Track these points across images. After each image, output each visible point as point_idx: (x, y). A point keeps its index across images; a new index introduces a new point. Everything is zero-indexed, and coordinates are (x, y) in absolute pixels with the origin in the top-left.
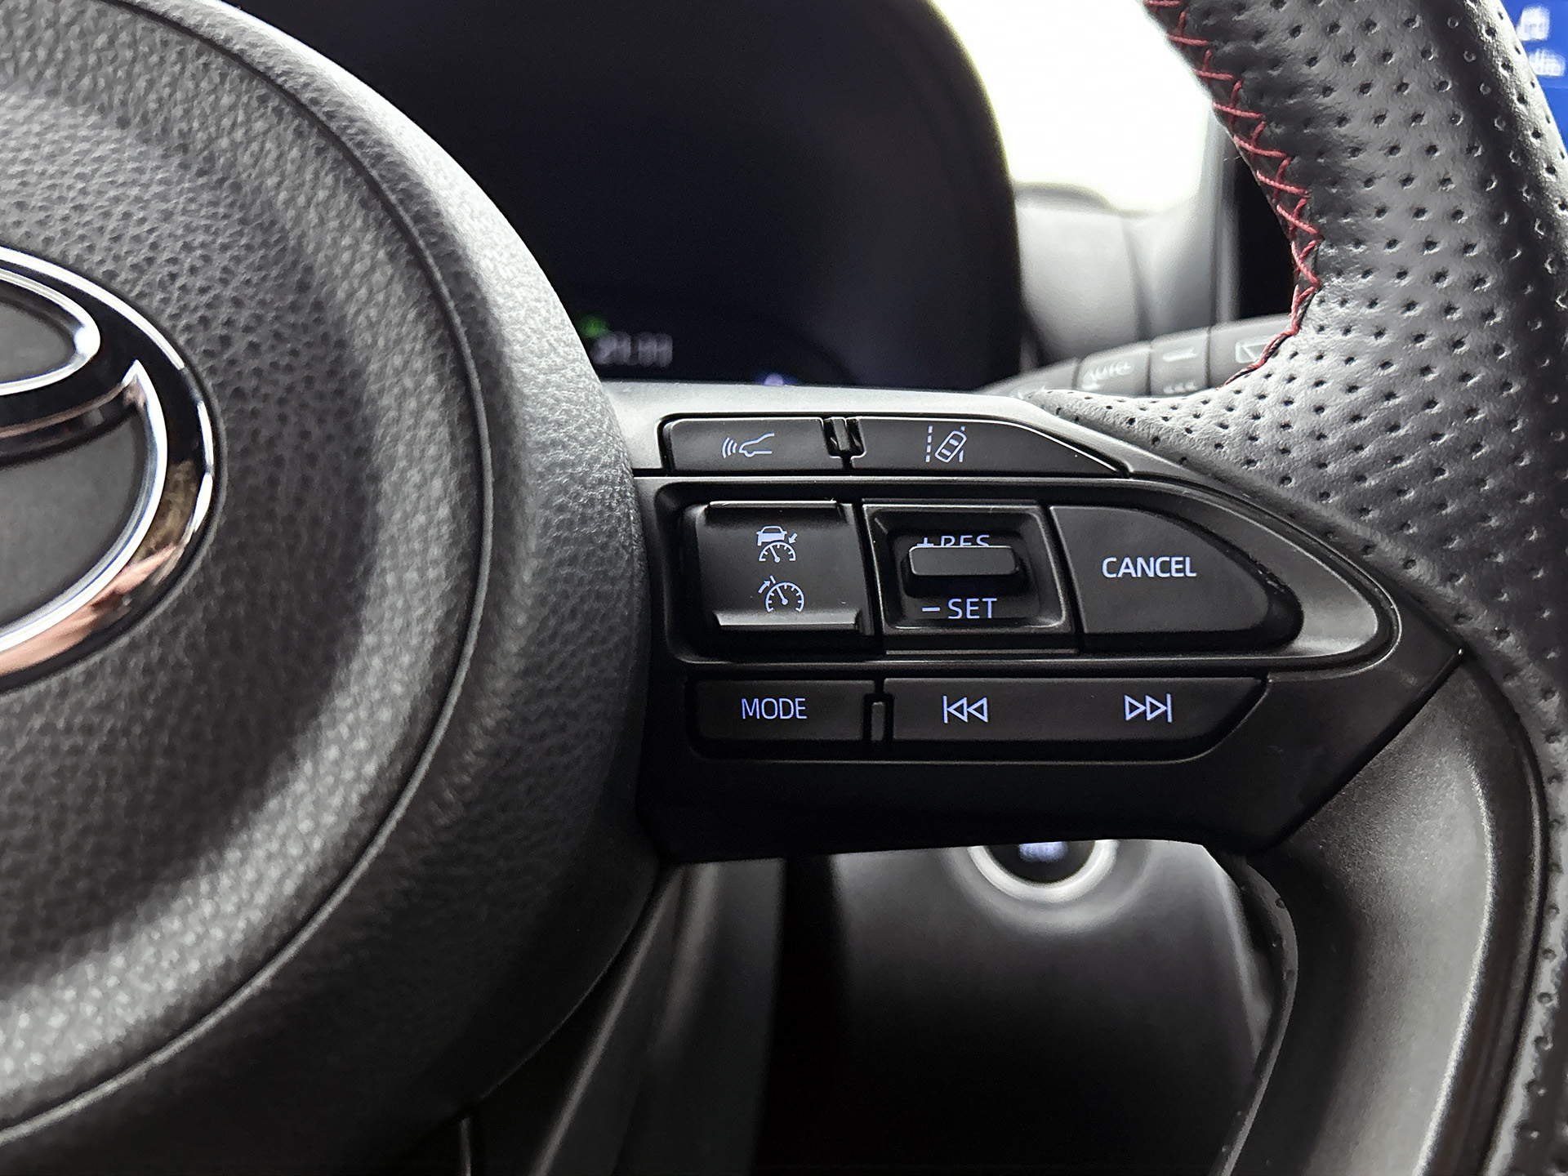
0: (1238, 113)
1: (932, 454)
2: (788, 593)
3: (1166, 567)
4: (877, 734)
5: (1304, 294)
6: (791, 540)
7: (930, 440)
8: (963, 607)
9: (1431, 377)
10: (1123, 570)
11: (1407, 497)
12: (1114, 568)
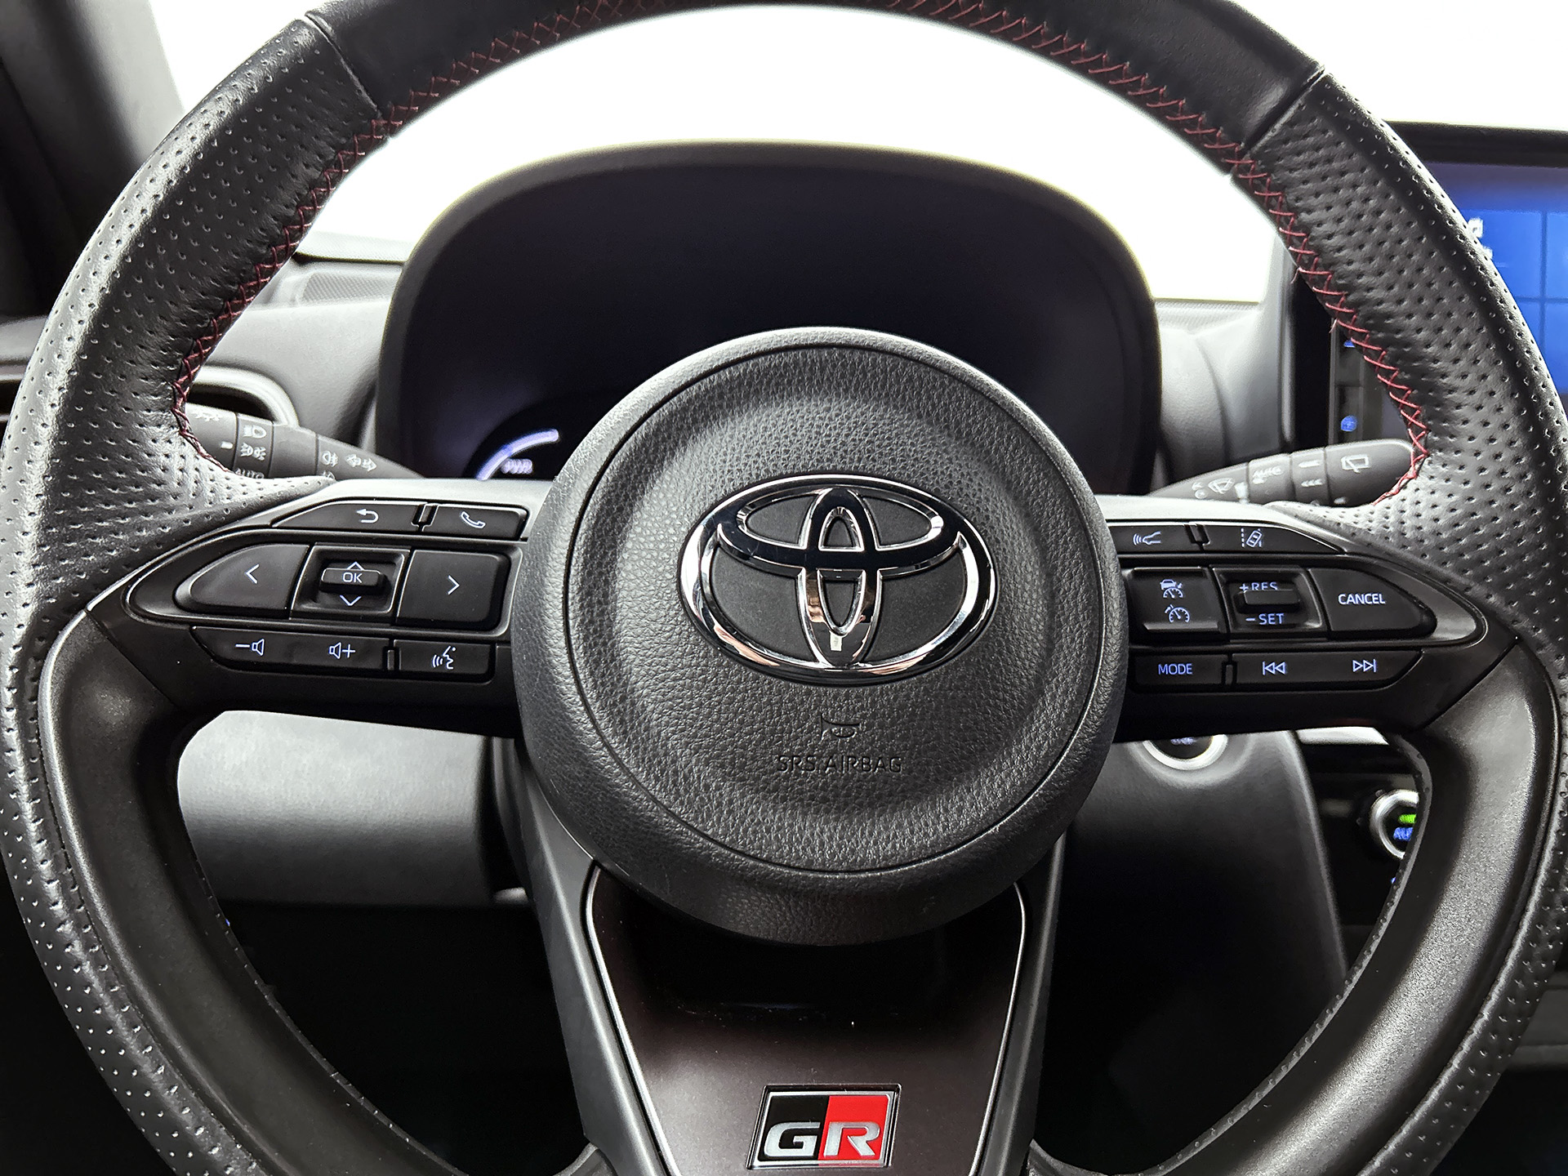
0: (1383, 366)
1: (1245, 543)
2: (1181, 613)
3: (1370, 599)
4: (1229, 681)
5: (1419, 457)
6: (1179, 587)
7: (1243, 535)
8: (1267, 618)
9: (1494, 505)
10: (1349, 601)
11: (1486, 564)
12: (1345, 599)
